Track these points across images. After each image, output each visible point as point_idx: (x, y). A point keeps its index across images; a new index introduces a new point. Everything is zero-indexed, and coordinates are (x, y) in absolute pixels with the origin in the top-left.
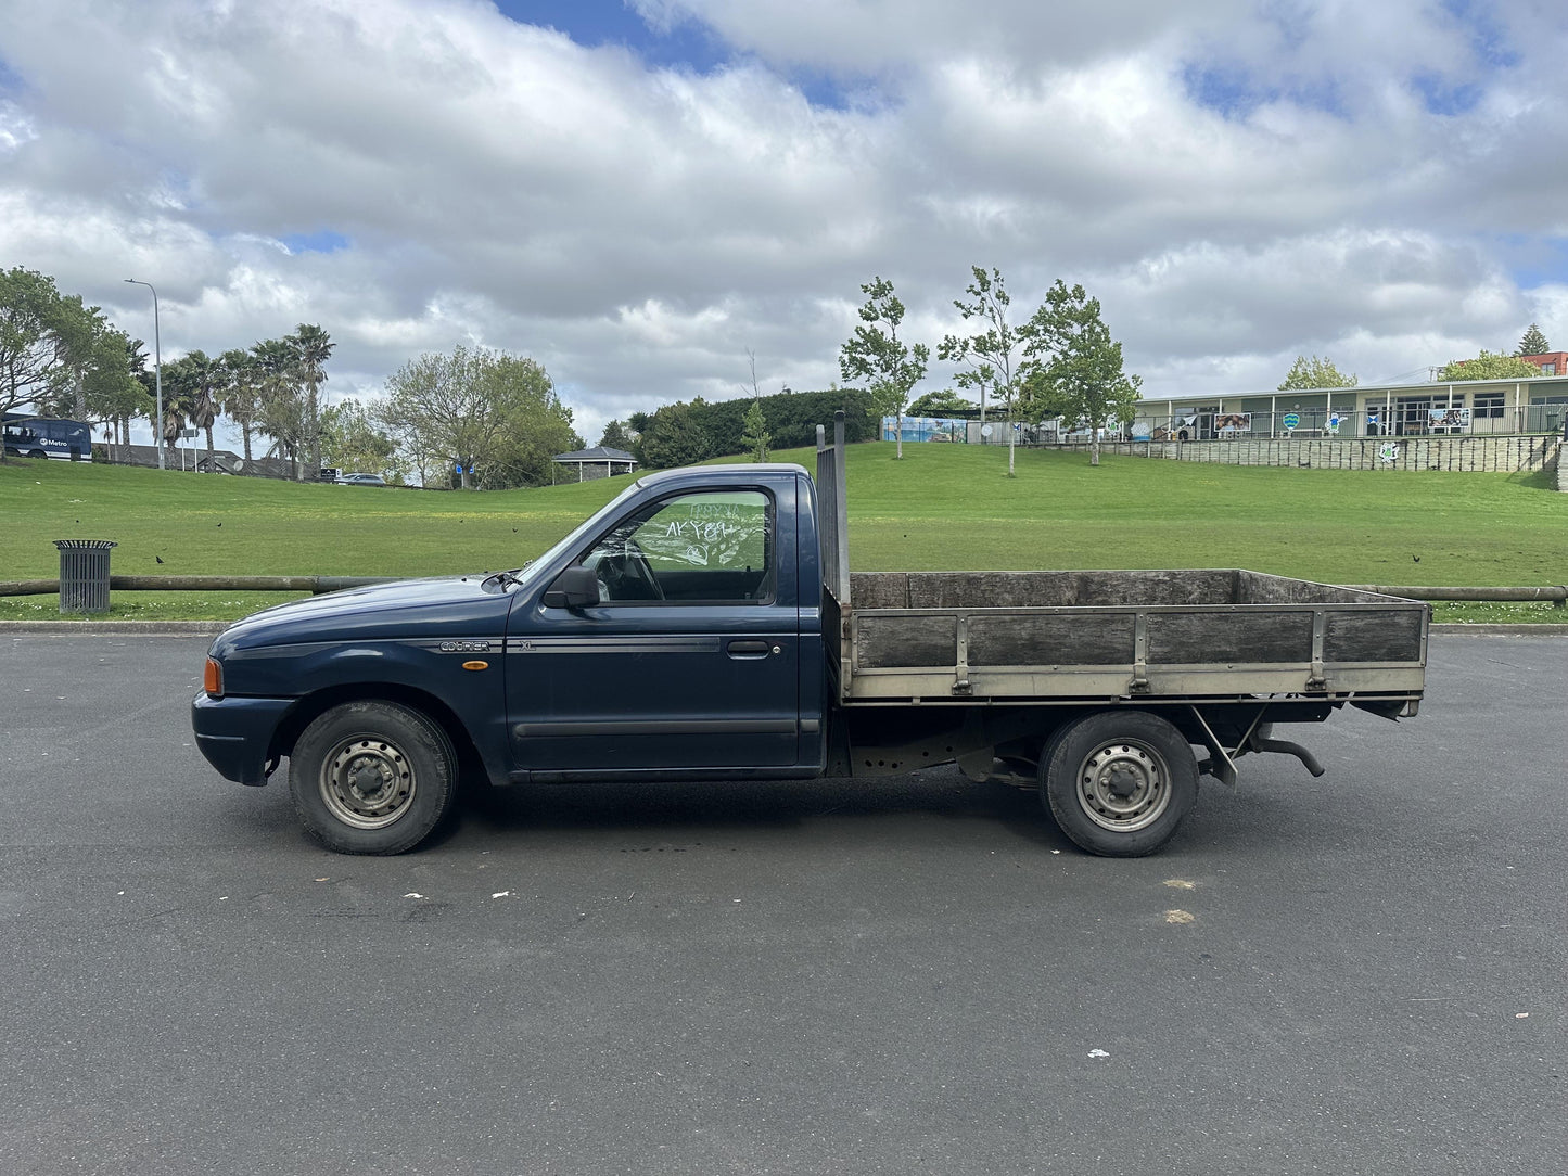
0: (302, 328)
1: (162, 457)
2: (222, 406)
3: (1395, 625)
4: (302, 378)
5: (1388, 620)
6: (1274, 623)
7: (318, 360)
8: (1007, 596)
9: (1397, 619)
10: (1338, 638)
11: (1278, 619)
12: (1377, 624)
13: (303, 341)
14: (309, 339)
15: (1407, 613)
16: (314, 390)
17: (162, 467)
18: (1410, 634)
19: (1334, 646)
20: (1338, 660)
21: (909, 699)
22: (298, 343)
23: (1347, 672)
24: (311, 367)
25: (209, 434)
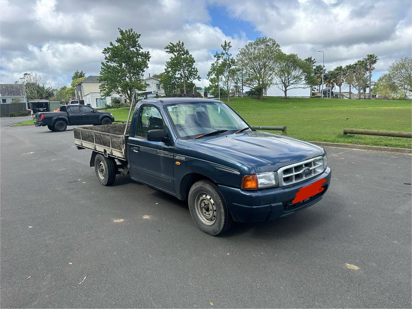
0: (368, 56)
2: (344, 80)
4: (367, 70)
7: (373, 64)
14: (370, 59)
16: (371, 73)
22: (367, 60)
24: (370, 66)
25: (340, 88)
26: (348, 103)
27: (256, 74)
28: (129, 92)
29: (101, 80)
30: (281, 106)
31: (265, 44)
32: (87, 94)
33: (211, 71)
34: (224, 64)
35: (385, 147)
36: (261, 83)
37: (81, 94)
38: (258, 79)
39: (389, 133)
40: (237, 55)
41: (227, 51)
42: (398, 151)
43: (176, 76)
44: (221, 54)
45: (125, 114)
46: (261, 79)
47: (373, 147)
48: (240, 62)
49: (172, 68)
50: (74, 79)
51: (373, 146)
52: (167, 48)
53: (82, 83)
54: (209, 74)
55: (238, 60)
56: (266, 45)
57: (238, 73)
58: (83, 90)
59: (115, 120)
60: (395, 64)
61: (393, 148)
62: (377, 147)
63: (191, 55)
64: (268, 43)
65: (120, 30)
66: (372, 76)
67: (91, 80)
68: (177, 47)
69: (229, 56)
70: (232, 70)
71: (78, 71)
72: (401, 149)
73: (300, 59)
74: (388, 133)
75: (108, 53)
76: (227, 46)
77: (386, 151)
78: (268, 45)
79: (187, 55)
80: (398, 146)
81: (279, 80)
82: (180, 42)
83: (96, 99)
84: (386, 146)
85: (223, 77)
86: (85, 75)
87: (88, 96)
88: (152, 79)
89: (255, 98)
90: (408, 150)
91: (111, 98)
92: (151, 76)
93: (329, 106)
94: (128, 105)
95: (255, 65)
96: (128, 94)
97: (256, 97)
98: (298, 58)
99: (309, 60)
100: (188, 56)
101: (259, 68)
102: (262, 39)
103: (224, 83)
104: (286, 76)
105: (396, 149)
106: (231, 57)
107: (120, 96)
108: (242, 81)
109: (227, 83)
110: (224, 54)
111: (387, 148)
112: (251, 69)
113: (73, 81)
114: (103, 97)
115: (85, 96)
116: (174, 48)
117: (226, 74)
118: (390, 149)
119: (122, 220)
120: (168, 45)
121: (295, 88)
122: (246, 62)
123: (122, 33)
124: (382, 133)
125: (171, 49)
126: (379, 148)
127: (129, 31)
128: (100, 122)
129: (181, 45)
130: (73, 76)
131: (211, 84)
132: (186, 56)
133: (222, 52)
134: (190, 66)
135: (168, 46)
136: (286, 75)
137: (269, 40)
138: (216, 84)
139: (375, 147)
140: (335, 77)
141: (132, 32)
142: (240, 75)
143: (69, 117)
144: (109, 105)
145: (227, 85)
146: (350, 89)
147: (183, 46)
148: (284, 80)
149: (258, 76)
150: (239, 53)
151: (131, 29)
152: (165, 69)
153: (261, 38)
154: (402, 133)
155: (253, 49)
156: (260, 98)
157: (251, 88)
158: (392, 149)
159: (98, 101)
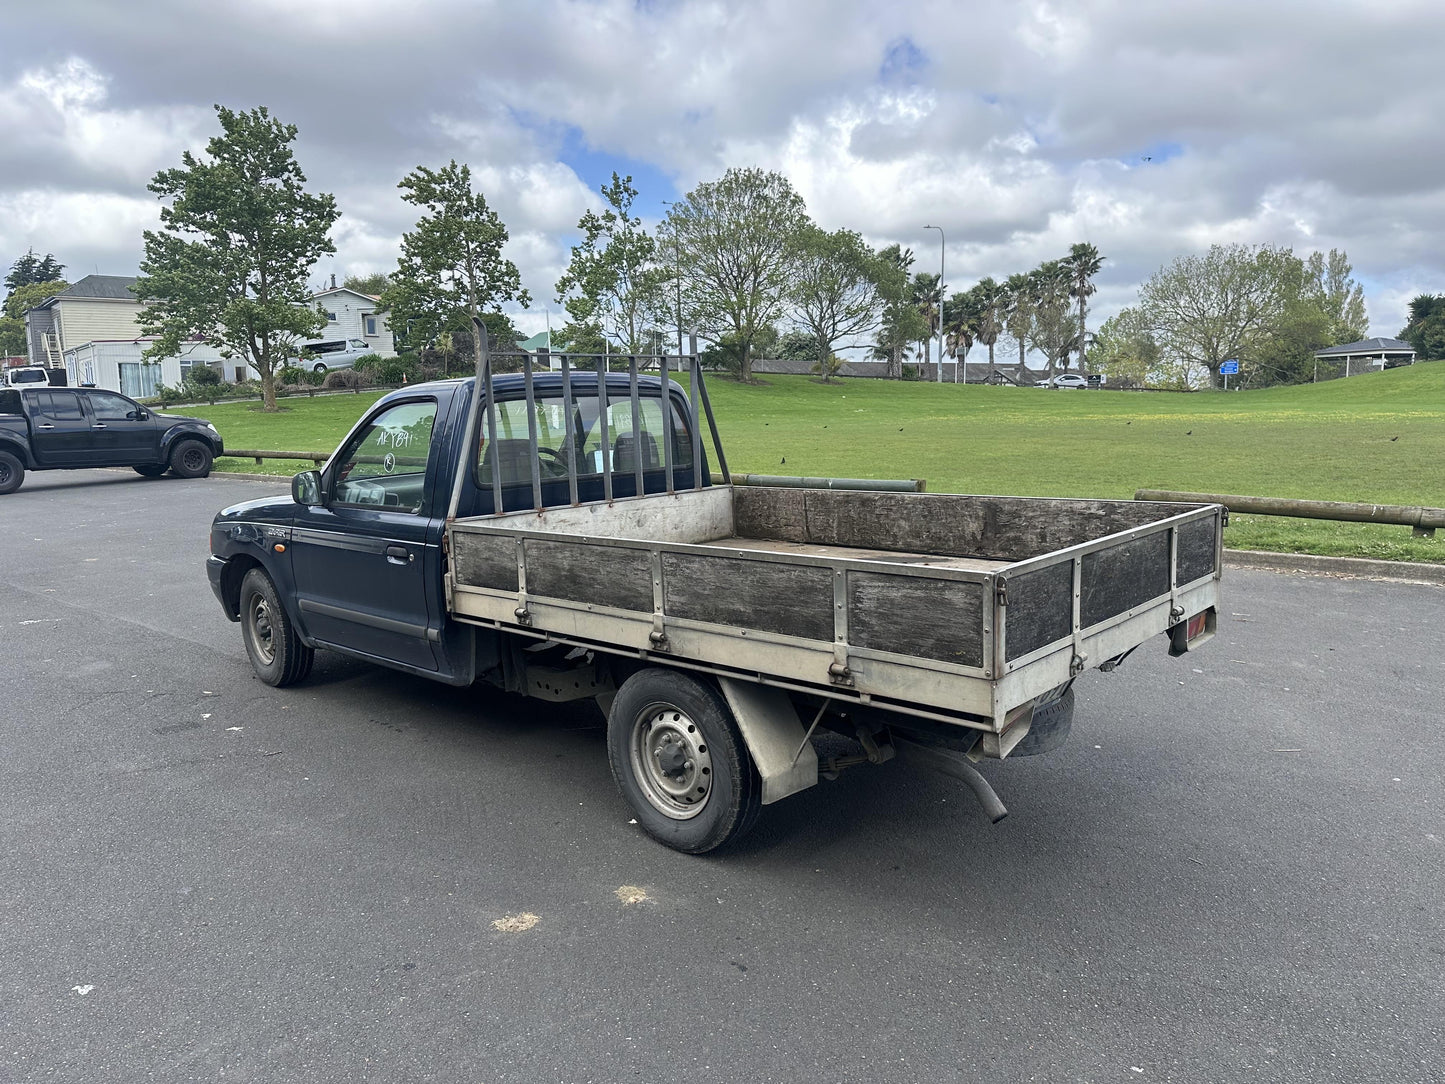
0: (1074, 248)
1: (940, 372)
2: (1004, 325)
3: (948, 604)
4: (1073, 293)
5: (935, 594)
6: (790, 579)
7: (1089, 275)
8: (903, 523)
9: (948, 595)
10: (868, 613)
11: (794, 575)
12: (919, 599)
13: (1075, 259)
14: (1080, 257)
15: (961, 586)
16: (1083, 302)
17: (940, 380)
18: (969, 621)
19: (863, 623)
20: (870, 645)
21: (492, 622)
22: (1070, 262)
23: (881, 665)
24: (1082, 282)
25: (991, 349)
26: (1021, 399)
27: (727, 294)
28: (259, 342)
29: (143, 291)
30: (813, 407)
31: (755, 194)
32: (79, 345)
33: (571, 275)
34: (615, 255)
35: (1297, 555)
36: (743, 323)
37: (53, 345)
38: (733, 309)
39: (1295, 505)
40: (659, 226)
41: (624, 210)
42: (1343, 567)
43: (442, 286)
44: (604, 218)
45: (247, 425)
46: (743, 312)
47: (1258, 553)
48: (672, 250)
49: (424, 256)
50: (13, 287)
51: (1254, 549)
52: (408, 184)
53: (58, 301)
54: (564, 285)
55: (665, 244)
56: (758, 196)
57: (666, 286)
58: (60, 328)
59: (225, 449)
60: (1159, 277)
61: (1325, 558)
62: (1271, 554)
63: (494, 214)
64: (767, 191)
65: (223, 110)
66: (1089, 315)
67: (97, 289)
68: (445, 183)
69: (632, 224)
70: (645, 275)
71: (34, 257)
72: (1353, 562)
73: (869, 251)
74: (1290, 506)
75: (171, 192)
76: (622, 193)
77: (1304, 567)
78: (765, 198)
79: (481, 215)
80: (1340, 549)
81: (802, 320)
82: (454, 166)
83: (120, 365)
84: (1297, 550)
85: (616, 298)
86: (62, 271)
87: (82, 355)
88: (344, 295)
89: (725, 378)
90: (1379, 565)
91: (181, 362)
92: (339, 284)
93: (966, 409)
94: (252, 389)
95: (722, 263)
96: (255, 350)
97: (729, 374)
98: (863, 245)
99: (892, 254)
100: (484, 217)
101: (735, 274)
102: (747, 173)
103: (620, 320)
104: (824, 304)
105: (1337, 561)
106: (637, 230)
107: (223, 355)
108: (680, 319)
109: (628, 321)
110: (614, 218)
111: (1306, 559)
112: (708, 277)
113: (11, 294)
114: (151, 360)
115: (70, 352)
116: (433, 185)
117: (625, 288)
118: (1314, 560)
119: (529, 920)
120: (412, 175)
121: (854, 347)
122: (691, 250)
123: (227, 119)
124: (1270, 504)
125: (423, 190)
126: (1276, 557)
127: (255, 113)
128: (165, 456)
129: (461, 175)
130: (10, 273)
131: (572, 321)
132: (477, 217)
133: (607, 211)
134: (493, 253)
135: (413, 179)
136: (826, 303)
137: (767, 181)
138: (591, 321)
139: (1262, 553)
140: (976, 313)
141: (265, 116)
142: (673, 294)
143: (33, 433)
144: (174, 389)
145: (629, 329)
146: (1022, 353)
147: (465, 179)
148: (818, 319)
149: (734, 299)
150: (667, 220)
151: (261, 108)
152: (399, 259)
153: (742, 172)
154: (1337, 507)
155: (715, 206)
156: (743, 377)
157: (709, 343)
158: (1321, 561)
159: (128, 372)
